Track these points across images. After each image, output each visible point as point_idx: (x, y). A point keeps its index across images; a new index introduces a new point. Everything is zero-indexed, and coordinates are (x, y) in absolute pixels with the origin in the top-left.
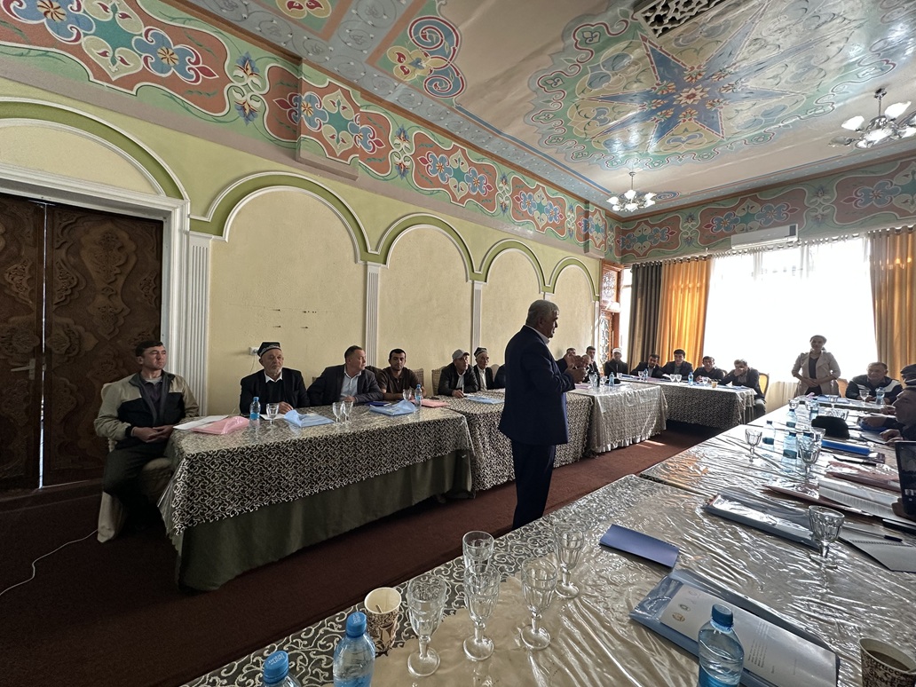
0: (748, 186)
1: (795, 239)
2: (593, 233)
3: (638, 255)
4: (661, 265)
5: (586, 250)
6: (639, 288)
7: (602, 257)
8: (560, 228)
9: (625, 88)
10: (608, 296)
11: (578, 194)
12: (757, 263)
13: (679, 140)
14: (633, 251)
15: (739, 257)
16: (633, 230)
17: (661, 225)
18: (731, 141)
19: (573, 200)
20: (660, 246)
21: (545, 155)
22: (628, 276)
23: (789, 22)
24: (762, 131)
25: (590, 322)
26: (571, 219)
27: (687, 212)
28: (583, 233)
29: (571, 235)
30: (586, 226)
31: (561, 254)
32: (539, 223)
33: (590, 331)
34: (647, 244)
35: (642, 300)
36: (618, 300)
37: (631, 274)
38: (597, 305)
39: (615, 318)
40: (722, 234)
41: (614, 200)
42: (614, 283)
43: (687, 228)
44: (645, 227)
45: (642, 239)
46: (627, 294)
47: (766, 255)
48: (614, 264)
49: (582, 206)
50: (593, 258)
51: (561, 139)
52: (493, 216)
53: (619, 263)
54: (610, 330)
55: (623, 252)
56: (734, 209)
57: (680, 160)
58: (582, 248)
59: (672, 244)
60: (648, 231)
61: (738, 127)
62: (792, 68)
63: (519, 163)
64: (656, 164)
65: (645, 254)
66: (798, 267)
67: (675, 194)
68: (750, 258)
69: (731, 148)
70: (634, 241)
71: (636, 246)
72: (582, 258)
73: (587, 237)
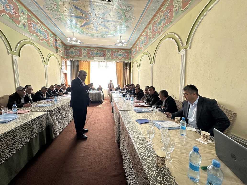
0: (97, 46)
1: (105, 60)
2: (59, 47)
3: (71, 57)
4: (78, 61)
5: (57, 52)
6: (73, 67)
7: (62, 56)
8: (48, 42)
9: (80, 6)
10: (64, 68)
11: (53, 32)
12: (99, 64)
13: (88, 29)
14: (69, 55)
15: (95, 62)
16: (69, 49)
17: (77, 50)
18: (98, 35)
19: (51, 34)
20: (77, 56)
21: (44, 12)
22: (69, 63)
23: (115, 15)
24: (104, 35)
25: (60, 76)
26: (51, 40)
27: (84, 48)
28: (55, 46)
29: (52, 46)
30: (56, 44)
31: (49, 52)
32: (40, 38)
33: (60, 79)
34: (74, 54)
35: (74, 70)
36: (66, 69)
37: (70, 62)
38: (61, 71)
39: (66, 75)
40: (92, 56)
41: (69, 39)
42: (65, 64)
43: (84, 53)
44: (73, 49)
45: (72, 53)
46: (69, 68)
47: (100, 63)
48: (64, 59)
49: (54, 36)
50: (59, 55)
51: (54, 10)
52: (19, 27)
53: (65, 58)
54: (65, 78)
55: (66, 55)
56: (94, 51)
57: (87, 34)
58: (55, 51)
59: (80, 56)
60: (74, 51)
61: (100, 32)
62: (112, 25)
63: (30, 9)
64: (81, 33)
65: (73, 57)
66: (106, 66)
67: (82, 43)
68: (98, 63)
69: (97, 36)
70: (70, 52)
71: (71, 54)
72: (56, 54)
73: (57, 48)
